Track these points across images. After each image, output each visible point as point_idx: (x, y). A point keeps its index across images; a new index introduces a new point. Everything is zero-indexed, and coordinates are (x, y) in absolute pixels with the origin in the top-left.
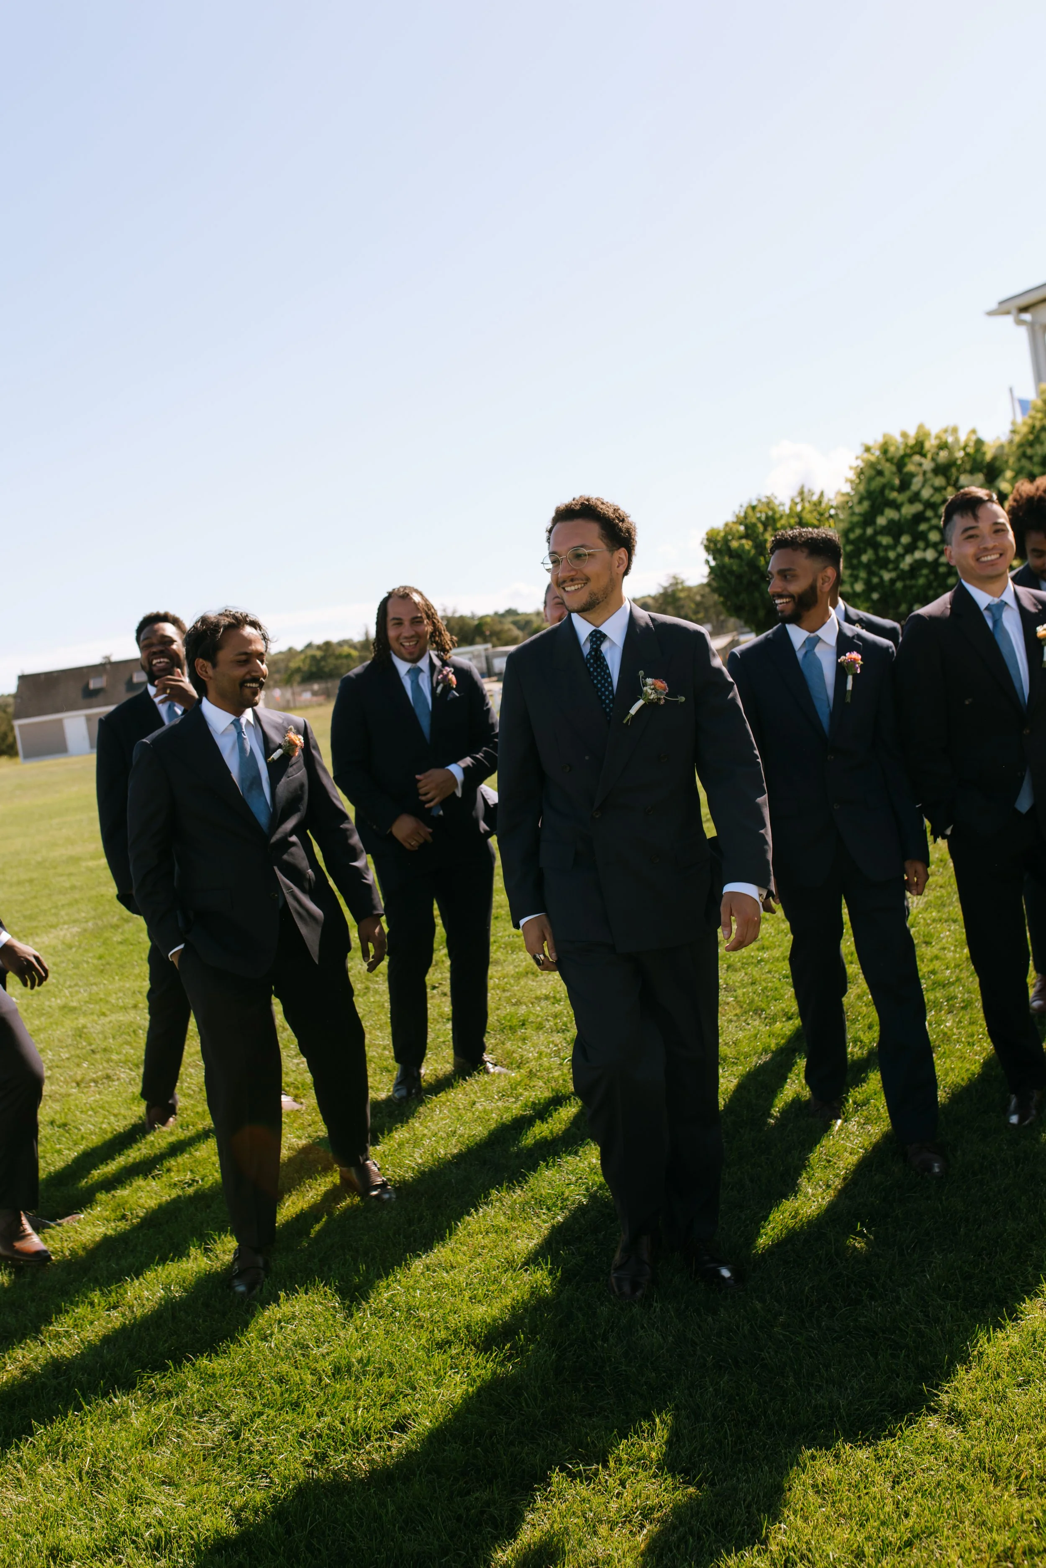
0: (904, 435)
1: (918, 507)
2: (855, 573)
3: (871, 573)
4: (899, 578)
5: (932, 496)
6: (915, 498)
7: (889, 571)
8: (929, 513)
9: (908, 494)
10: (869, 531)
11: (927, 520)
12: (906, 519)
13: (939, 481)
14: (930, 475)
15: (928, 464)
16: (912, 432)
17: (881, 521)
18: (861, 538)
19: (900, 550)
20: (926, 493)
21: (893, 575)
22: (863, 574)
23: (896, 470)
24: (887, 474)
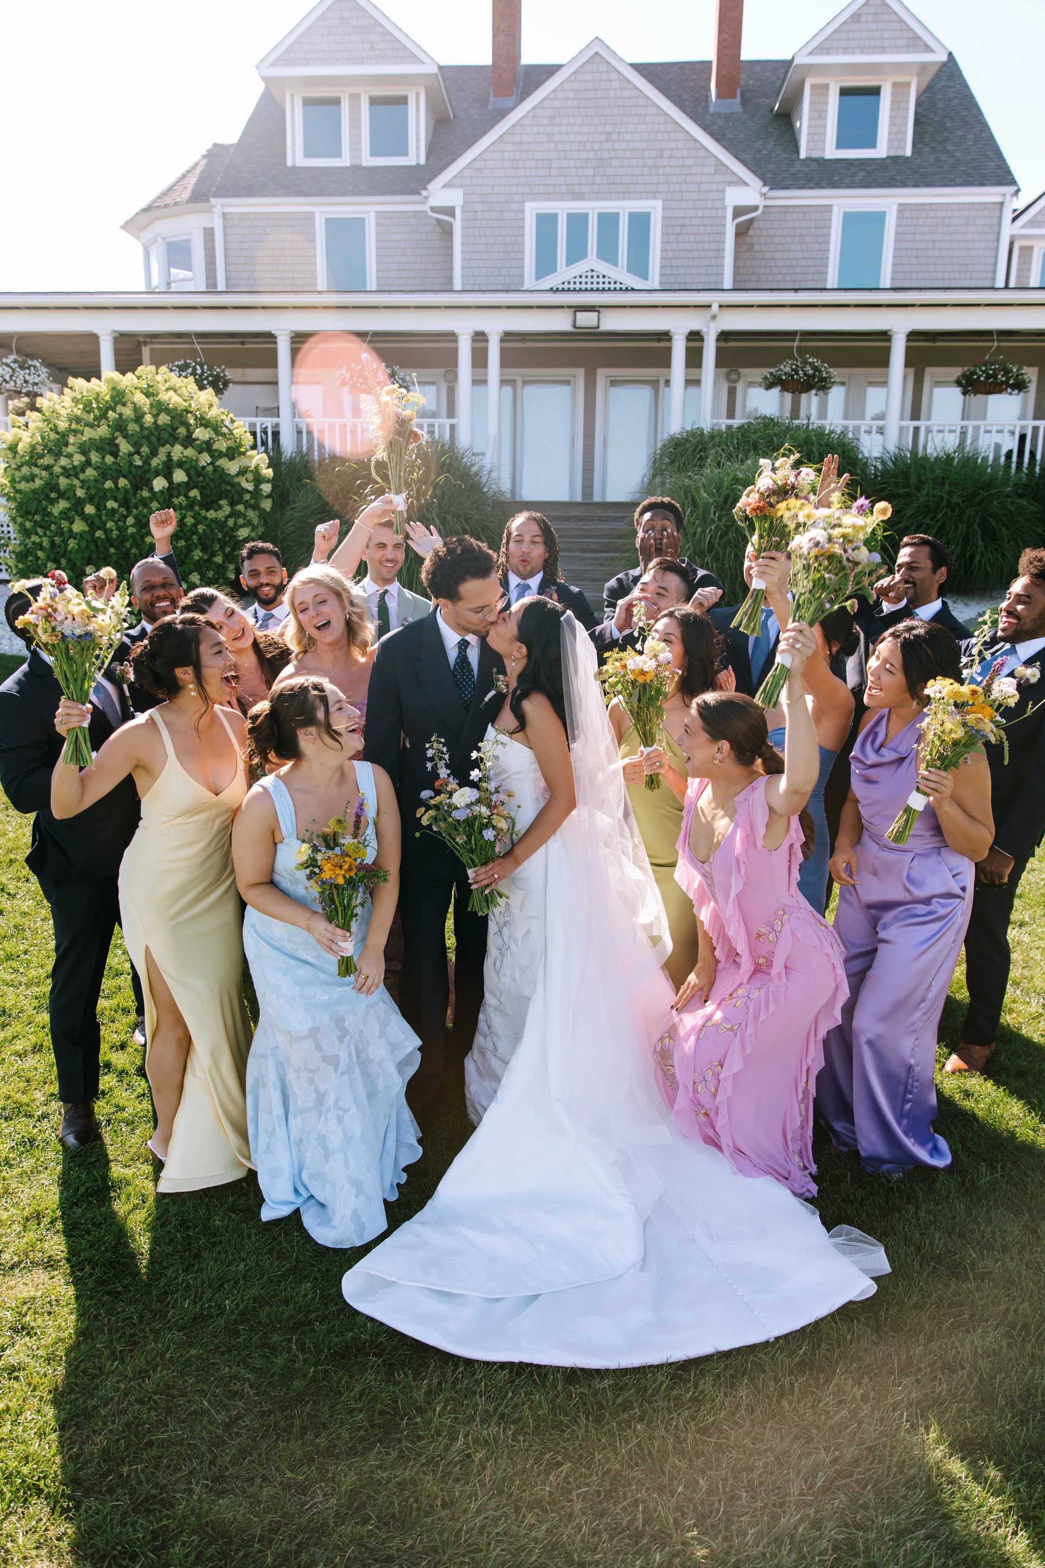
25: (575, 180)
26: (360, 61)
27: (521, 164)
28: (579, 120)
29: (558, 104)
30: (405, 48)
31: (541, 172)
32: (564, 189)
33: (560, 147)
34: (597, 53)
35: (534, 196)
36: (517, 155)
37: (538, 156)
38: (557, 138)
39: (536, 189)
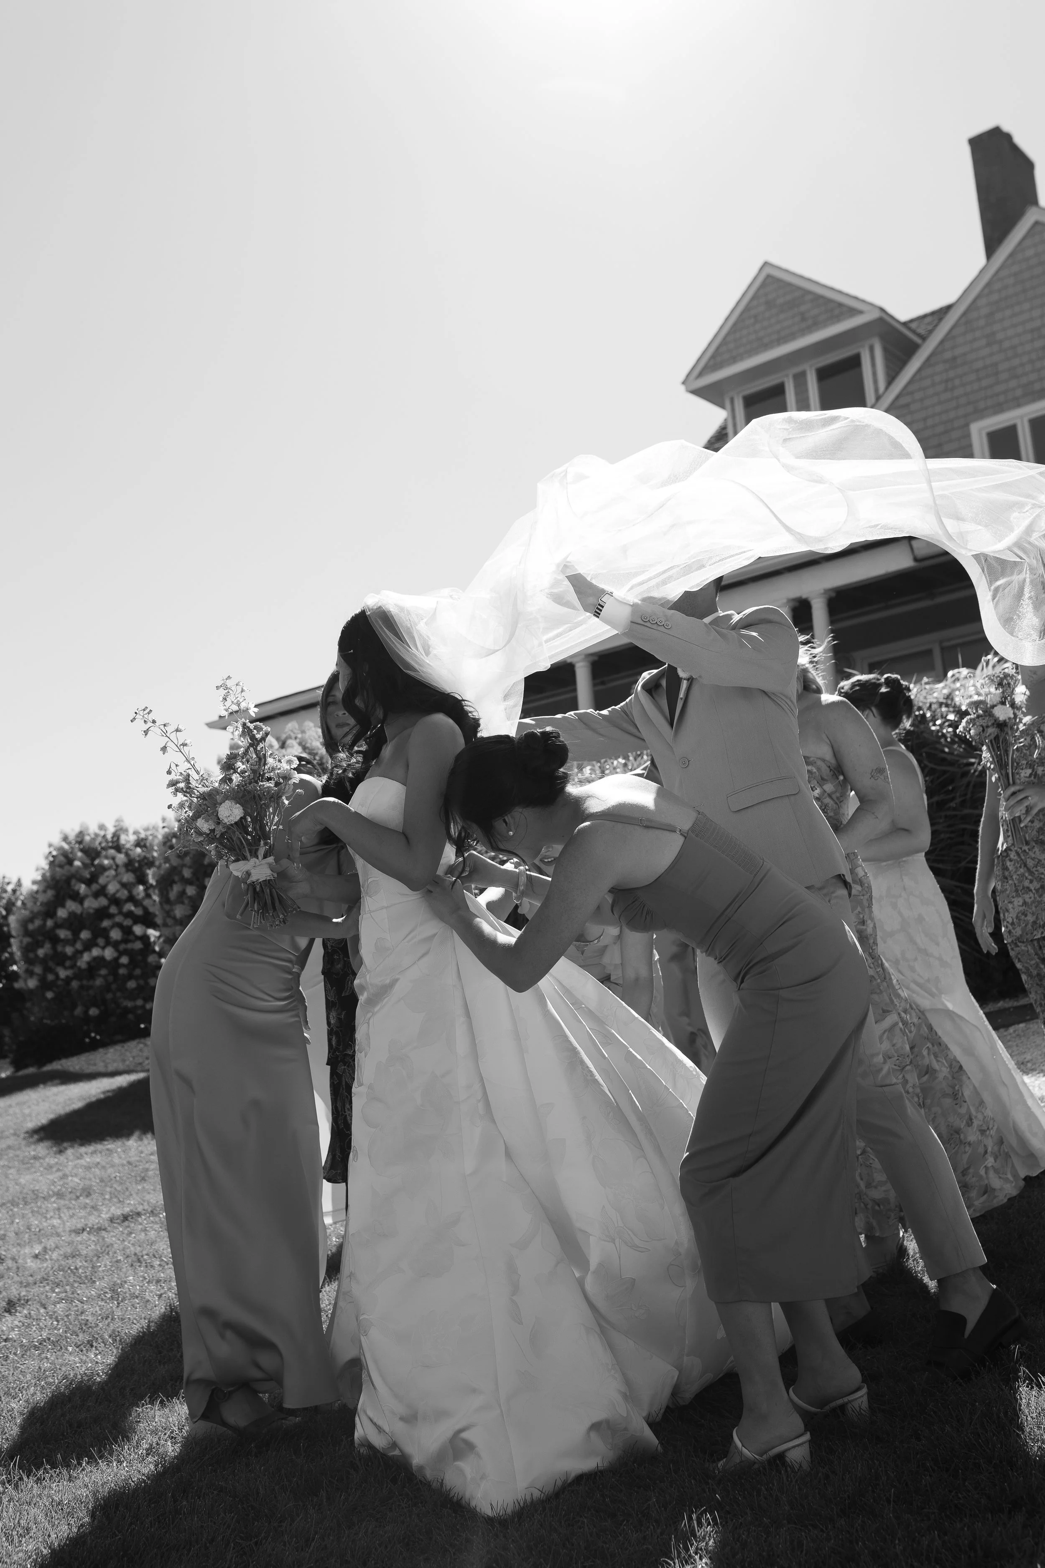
0: (102, 827)
1: (103, 901)
2: (31, 968)
3: (47, 969)
4: (76, 977)
5: (118, 891)
6: (101, 892)
7: (66, 968)
8: (113, 910)
9: (95, 887)
10: (50, 923)
11: (110, 916)
12: (88, 914)
13: (128, 877)
14: (122, 870)
15: (121, 858)
16: (110, 825)
17: (62, 913)
18: (41, 929)
19: (79, 946)
20: (112, 888)
21: (69, 973)
22: (38, 970)
23: (88, 861)
24: (77, 863)
25: (1033, 377)
26: (792, 337)
27: (957, 382)
28: (1027, 306)
29: (995, 297)
30: (840, 305)
31: (984, 383)
32: (1019, 392)
33: (1006, 344)
34: (1037, 223)
35: (980, 414)
36: (951, 374)
37: (980, 364)
38: (1000, 336)
39: (982, 405)
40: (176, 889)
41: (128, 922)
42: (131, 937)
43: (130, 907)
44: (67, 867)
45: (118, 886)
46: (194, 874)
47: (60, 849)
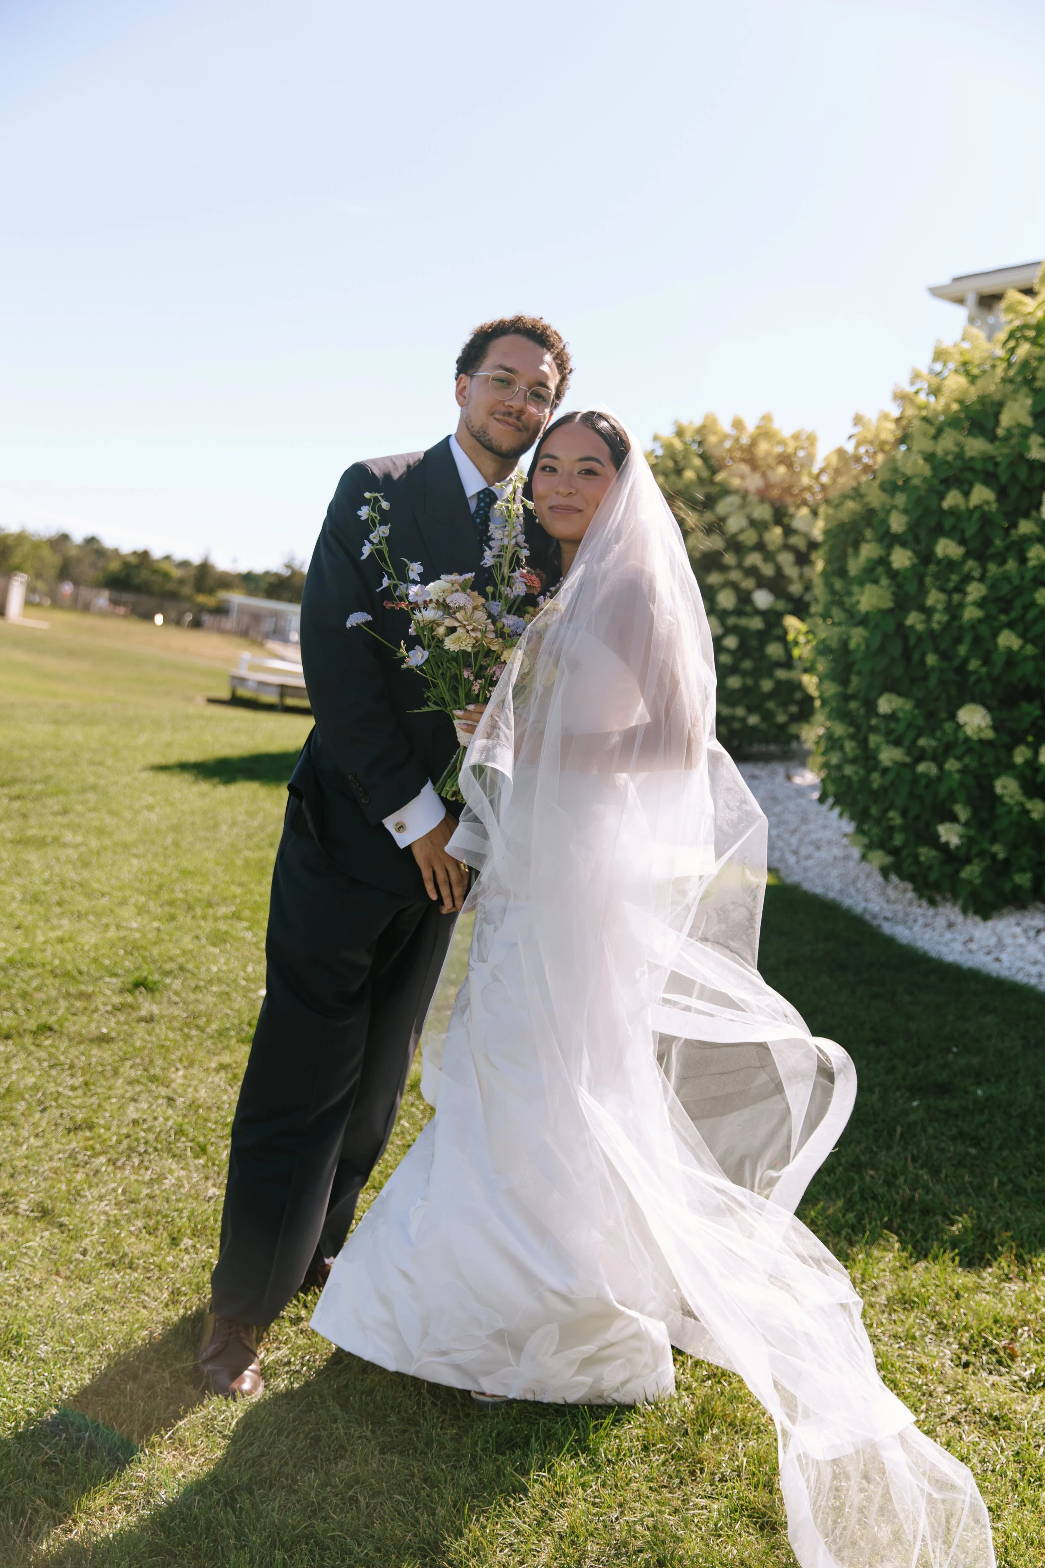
0: (738, 424)
5: (742, 531)
8: (729, 559)
9: (709, 516)
11: (724, 568)
13: (761, 512)
14: (754, 498)
16: (751, 425)
20: (734, 524)
23: (705, 474)
24: (689, 475)
40: (869, 551)
41: (748, 583)
42: (748, 609)
43: (754, 559)
44: (673, 478)
45: (744, 523)
46: (913, 527)
47: (669, 448)
